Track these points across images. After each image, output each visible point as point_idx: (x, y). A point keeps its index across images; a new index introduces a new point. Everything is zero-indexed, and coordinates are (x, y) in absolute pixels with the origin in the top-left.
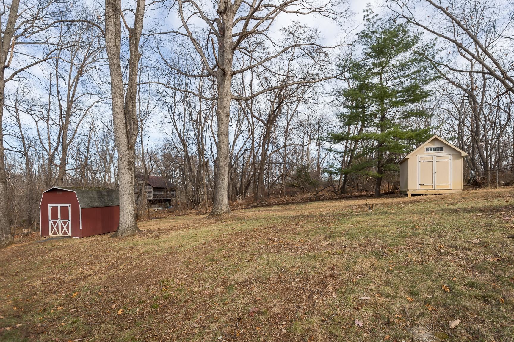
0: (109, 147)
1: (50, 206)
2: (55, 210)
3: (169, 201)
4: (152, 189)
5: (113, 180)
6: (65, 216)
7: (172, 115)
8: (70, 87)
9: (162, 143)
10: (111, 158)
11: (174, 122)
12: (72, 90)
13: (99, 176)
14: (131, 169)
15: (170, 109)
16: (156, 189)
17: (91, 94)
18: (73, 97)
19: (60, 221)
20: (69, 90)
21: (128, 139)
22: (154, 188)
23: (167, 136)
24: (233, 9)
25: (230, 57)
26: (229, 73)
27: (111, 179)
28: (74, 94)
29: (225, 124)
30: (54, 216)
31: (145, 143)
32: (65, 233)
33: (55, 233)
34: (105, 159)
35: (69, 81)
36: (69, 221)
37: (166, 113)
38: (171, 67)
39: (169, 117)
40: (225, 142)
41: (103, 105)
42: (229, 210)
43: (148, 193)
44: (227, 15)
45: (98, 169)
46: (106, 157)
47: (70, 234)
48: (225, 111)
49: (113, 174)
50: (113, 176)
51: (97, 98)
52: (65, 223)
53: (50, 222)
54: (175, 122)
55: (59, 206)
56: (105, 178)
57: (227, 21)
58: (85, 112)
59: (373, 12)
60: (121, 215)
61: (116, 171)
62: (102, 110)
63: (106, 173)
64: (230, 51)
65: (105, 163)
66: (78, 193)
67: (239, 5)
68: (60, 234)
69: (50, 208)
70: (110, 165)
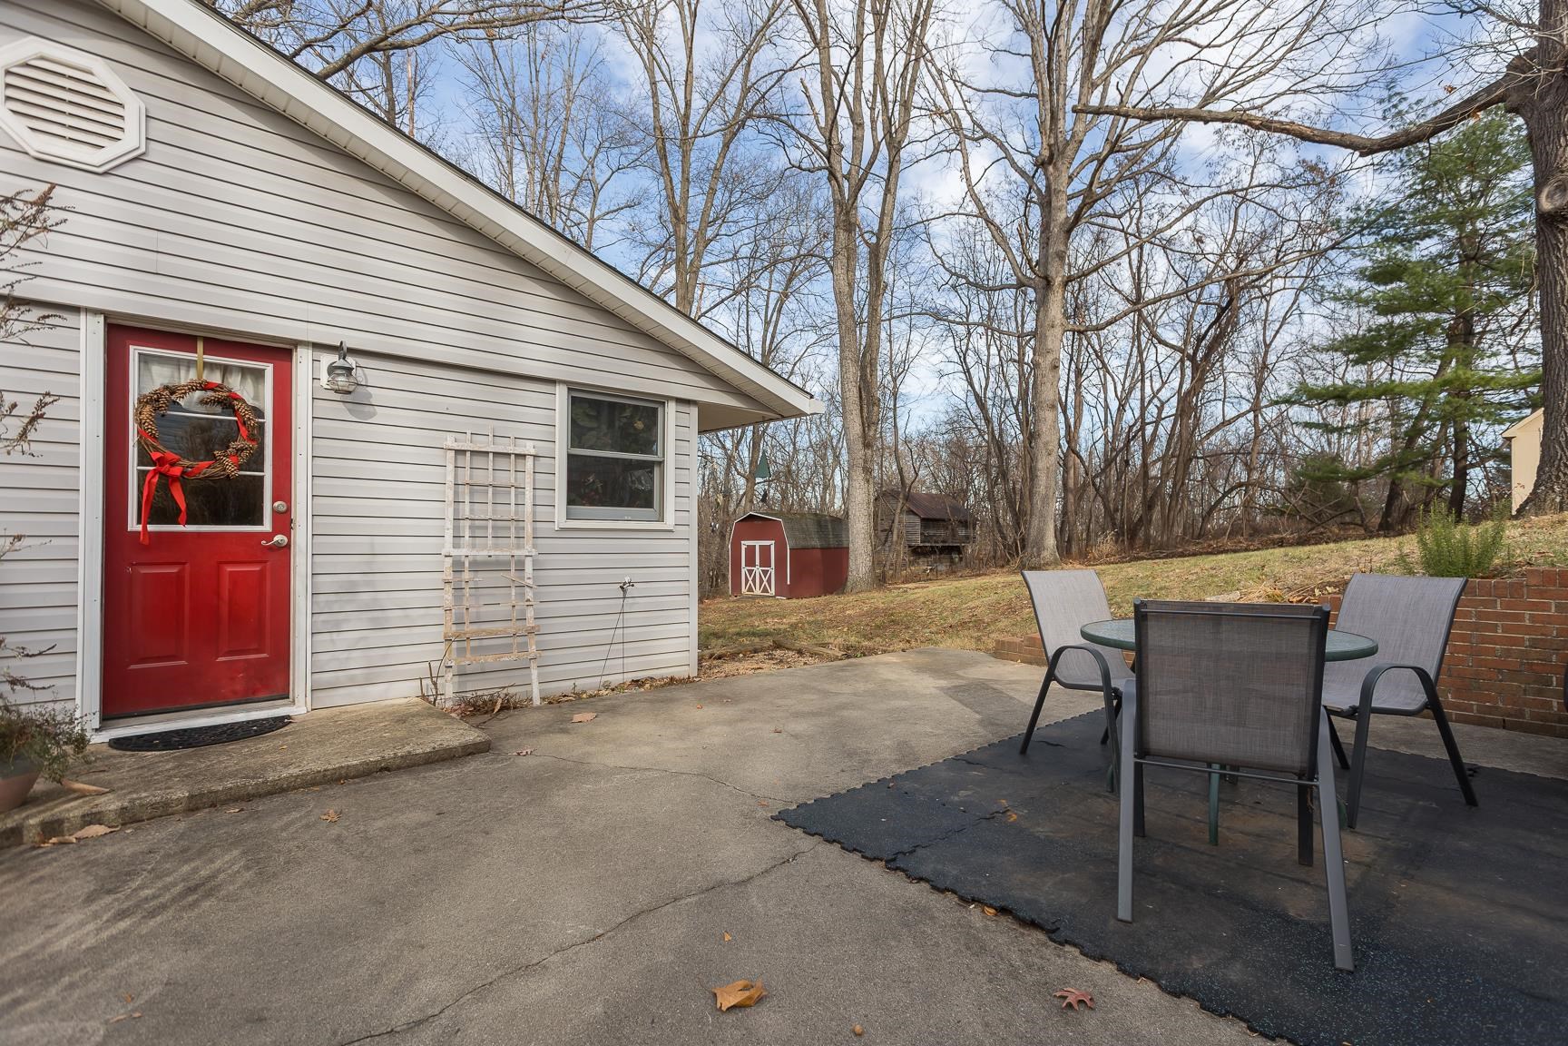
0: (833, 432)
1: (745, 544)
2: (751, 550)
3: (958, 550)
4: (918, 521)
5: (838, 503)
6: (765, 562)
7: (961, 354)
8: (767, 323)
9: (944, 418)
10: (837, 457)
11: (967, 372)
12: (771, 329)
13: (813, 496)
14: (868, 481)
15: (958, 344)
16: (927, 522)
17: (801, 330)
18: (772, 342)
19: (758, 570)
20: (766, 331)
21: (864, 430)
22: (923, 520)
23: (954, 400)
24: (1069, 152)
25: (1062, 248)
26: (1058, 280)
27: (836, 500)
28: (773, 337)
29: (1049, 385)
30: (750, 562)
31: (901, 423)
32: (765, 590)
33: (750, 590)
34: (824, 457)
35: (766, 312)
36: (772, 571)
37: (951, 353)
38: (950, 272)
39: (957, 359)
40: (1049, 422)
41: (824, 351)
42: (1056, 559)
43: (908, 528)
44: (1055, 165)
45: (810, 480)
46: (825, 454)
47: (772, 592)
48: (1050, 357)
49: (838, 490)
50: (839, 495)
51: (812, 337)
52: (765, 572)
53: (744, 570)
54: (968, 370)
55: (757, 544)
56: (823, 498)
57: (1056, 178)
58: (790, 367)
59: (1405, 99)
60: (852, 557)
61: (846, 483)
62: (820, 359)
63: (826, 488)
64: (1062, 236)
65: (823, 467)
66: (785, 522)
67: (1081, 142)
68: (758, 591)
69: (743, 548)
70: (833, 471)
